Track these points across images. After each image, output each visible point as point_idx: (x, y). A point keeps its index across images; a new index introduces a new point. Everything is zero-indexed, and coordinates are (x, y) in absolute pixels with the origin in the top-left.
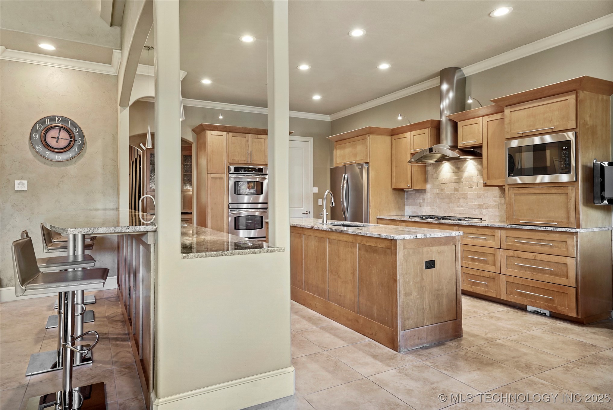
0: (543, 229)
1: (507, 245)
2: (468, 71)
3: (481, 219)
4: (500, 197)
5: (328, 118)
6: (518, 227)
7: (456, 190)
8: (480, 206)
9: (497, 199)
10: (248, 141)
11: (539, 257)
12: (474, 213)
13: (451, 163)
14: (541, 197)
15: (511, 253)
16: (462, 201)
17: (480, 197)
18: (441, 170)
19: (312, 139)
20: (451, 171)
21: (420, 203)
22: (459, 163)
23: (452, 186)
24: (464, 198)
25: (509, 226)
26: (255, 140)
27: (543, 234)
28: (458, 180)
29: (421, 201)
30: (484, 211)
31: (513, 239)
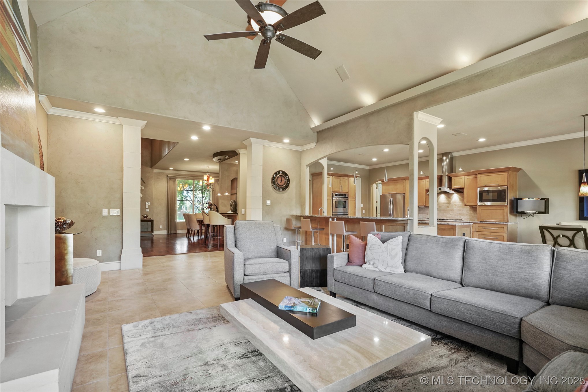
0: (494, 223)
1: (478, 230)
2: (455, 154)
3: (462, 220)
4: (470, 210)
5: (368, 168)
6: (483, 222)
7: (448, 207)
8: (460, 214)
9: (469, 211)
10: (340, 180)
11: (492, 234)
12: (457, 217)
13: (445, 195)
14: (493, 211)
15: (480, 233)
16: (450, 212)
17: (460, 211)
18: (439, 198)
19: (361, 178)
20: (445, 198)
21: (427, 213)
22: (449, 195)
23: (446, 205)
24: (452, 211)
25: (480, 222)
26: (343, 180)
27: (494, 225)
28: (449, 203)
29: (428, 212)
30: (462, 217)
31: (481, 227)
